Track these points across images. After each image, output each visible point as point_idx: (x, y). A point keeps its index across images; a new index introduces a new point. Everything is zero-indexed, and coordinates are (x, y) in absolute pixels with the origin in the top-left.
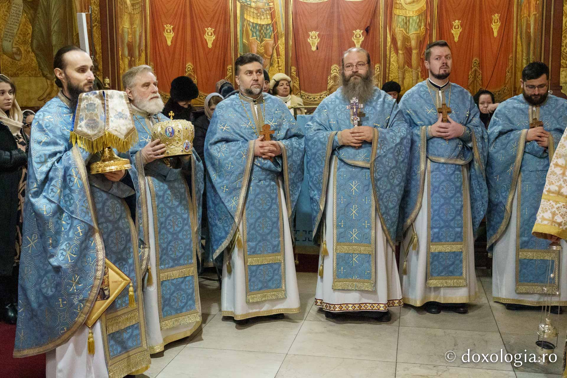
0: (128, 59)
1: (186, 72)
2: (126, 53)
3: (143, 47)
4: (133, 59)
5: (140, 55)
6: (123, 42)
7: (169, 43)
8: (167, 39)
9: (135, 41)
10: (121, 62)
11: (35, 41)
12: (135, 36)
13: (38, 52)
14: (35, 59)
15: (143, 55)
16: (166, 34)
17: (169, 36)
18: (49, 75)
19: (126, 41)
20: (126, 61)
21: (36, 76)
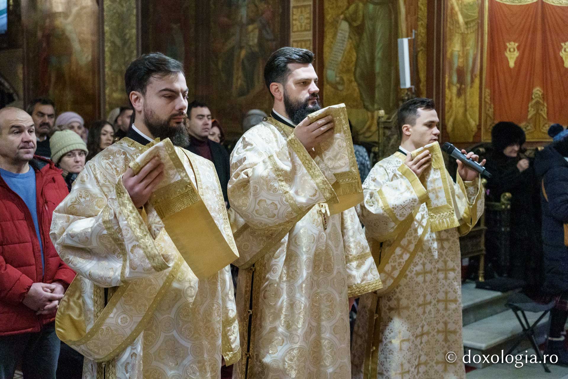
0: (457, 87)
1: (532, 98)
2: (455, 79)
3: (477, 71)
4: (463, 86)
5: (472, 81)
6: (451, 68)
7: (512, 64)
8: (509, 60)
9: (467, 65)
10: (447, 91)
11: (358, 70)
12: (467, 60)
13: (360, 82)
14: (357, 88)
15: (477, 81)
16: (507, 54)
17: (512, 56)
18: (370, 107)
19: (455, 66)
20: (455, 90)
21: (357, 107)
